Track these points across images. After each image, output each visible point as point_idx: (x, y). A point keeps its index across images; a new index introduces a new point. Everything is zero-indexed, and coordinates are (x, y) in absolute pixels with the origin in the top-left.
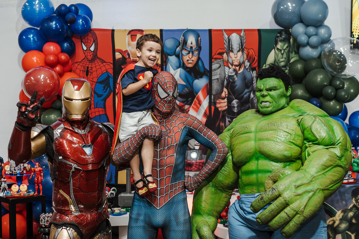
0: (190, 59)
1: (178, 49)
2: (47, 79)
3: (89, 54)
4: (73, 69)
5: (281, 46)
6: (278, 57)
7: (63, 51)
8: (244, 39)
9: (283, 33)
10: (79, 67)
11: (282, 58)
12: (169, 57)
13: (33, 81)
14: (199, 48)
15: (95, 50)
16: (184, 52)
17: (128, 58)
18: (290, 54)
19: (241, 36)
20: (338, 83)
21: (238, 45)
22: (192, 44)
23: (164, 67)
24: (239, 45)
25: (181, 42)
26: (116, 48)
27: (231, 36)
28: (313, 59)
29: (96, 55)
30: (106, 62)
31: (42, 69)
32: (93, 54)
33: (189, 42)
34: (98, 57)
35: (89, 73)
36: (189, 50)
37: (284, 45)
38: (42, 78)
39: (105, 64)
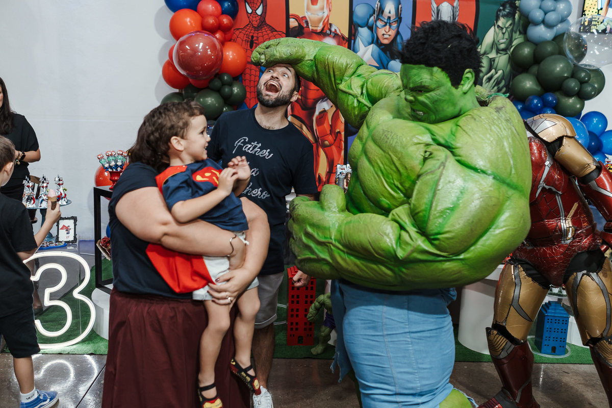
0: (387, 32)
1: (372, 18)
2: (208, 49)
3: (254, 19)
4: (233, 38)
5: (503, 23)
6: (497, 37)
7: (224, 12)
8: (457, 10)
9: (508, 6)
10: (241, 35)
11: (503, 39)
12: (360, 28)
13: (189, 51)
14: (399, 19)
15: (263, 13)
16: (379, 24)
17: (306, 27)
18: (513, 33)
19: (454, 7)
20: (583, 75)
21: (449, 18)
22: (390, 13)
23: (353, 41)
24: (451, 18)
25: (376, 9)
26: (291, 12)
27: (441, 5)
28: (546, 42)
29: (264, 21)
30: (276, 31)
31: (199, 34)
32: (260, 19)
33: (386, 11)
34: (266, 24)
35: (254, 45)
36: (386, 21)
37: (507, 22)
38: (200, 48)
39: (275, 33)
